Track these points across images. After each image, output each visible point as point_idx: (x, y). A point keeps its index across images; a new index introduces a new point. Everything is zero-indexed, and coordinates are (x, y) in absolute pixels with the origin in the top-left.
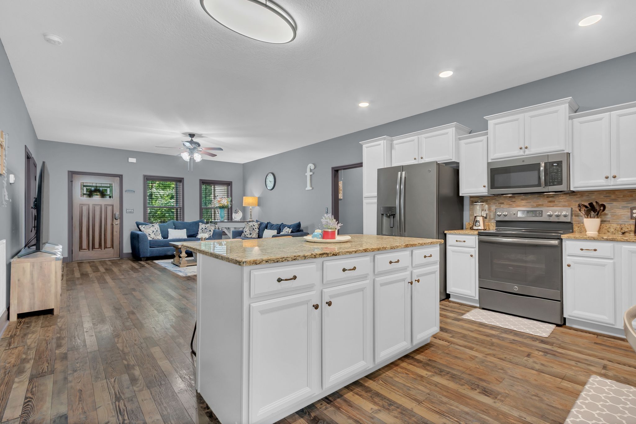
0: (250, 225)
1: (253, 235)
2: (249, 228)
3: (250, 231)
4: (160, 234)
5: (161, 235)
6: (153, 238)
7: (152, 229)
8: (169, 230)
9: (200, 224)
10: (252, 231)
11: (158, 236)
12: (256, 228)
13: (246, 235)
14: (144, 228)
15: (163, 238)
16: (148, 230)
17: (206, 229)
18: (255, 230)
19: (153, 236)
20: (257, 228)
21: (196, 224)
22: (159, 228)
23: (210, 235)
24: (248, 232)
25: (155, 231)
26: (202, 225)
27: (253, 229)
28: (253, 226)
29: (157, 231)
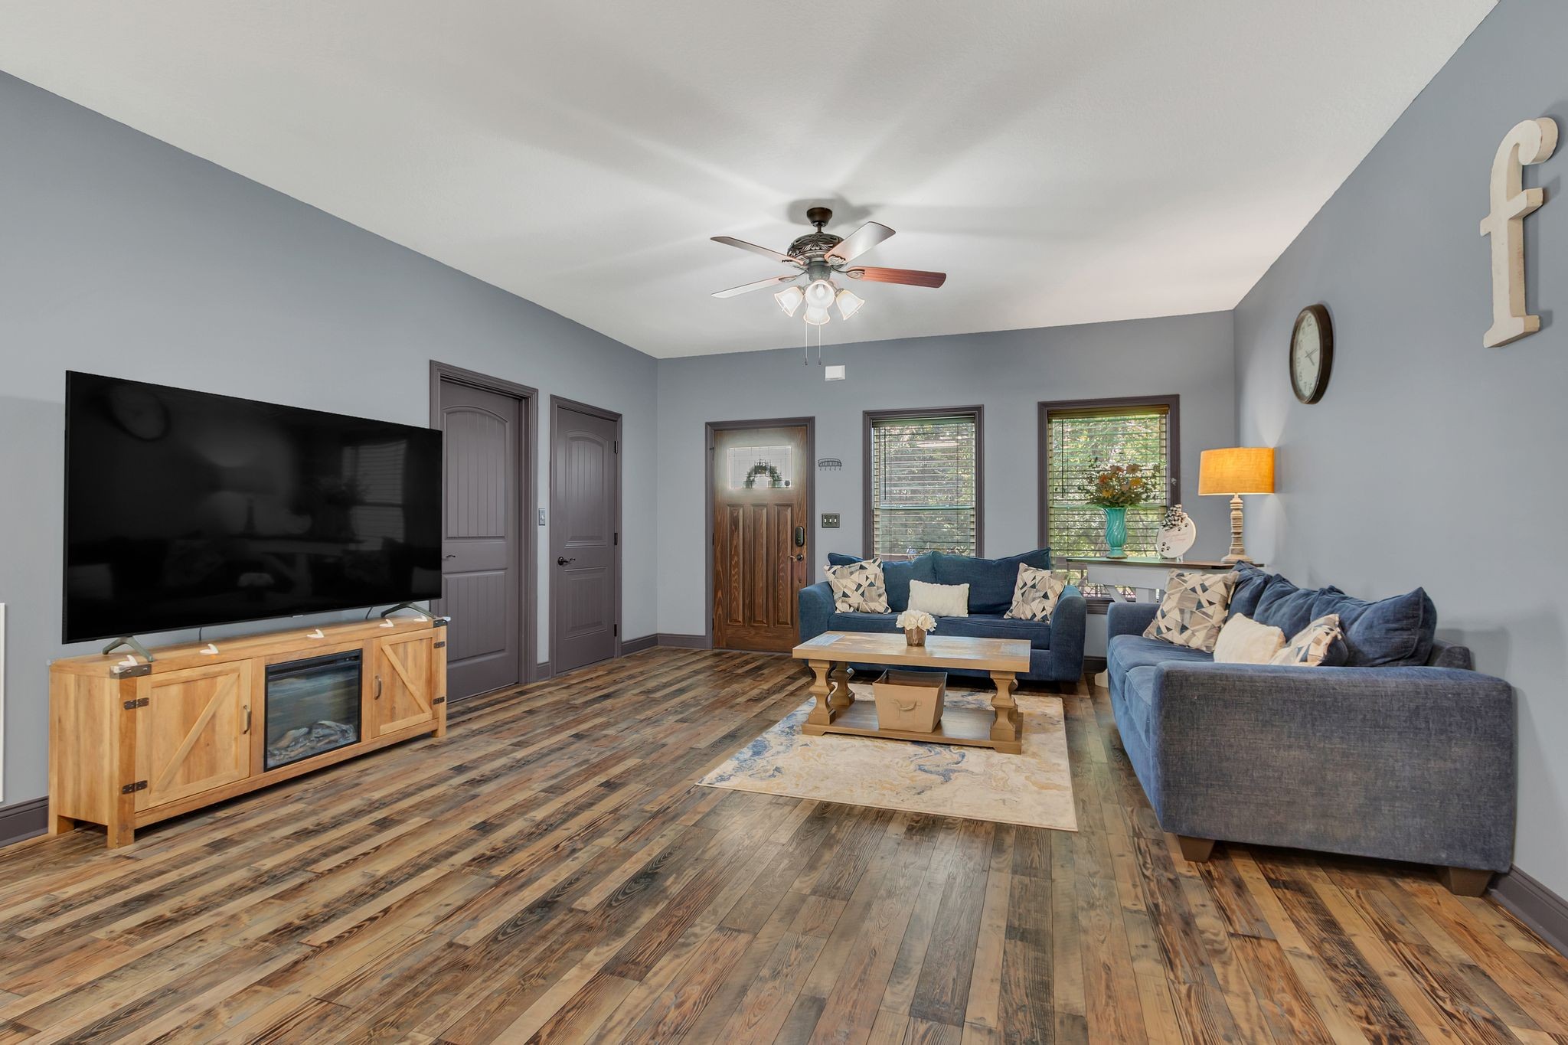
0: (1189, 586)
1: (1193, 634)
2: (1182, 599)
3: (1182, 611)
4: (880, 596)
5: (884, 598)
6: (856, 606)
7: (859, 577)
8: (912, 583)
9: (1022, 566)
10: (1192, 612)
11: (872, 600)
12: (1211, 603)
13: (1164, 630)
14: (834, 573)
15: (890, 611)
16: (844, 582)
17: (1034, 586)
18: (1210, 610)
19: (855, 599)
20: (1216, 599)
21: (1009, 568)
22: (882, 575)
23: (1044, 613)
24: (1175, 616)
25: (865, 584)
26: (1026, 570)
27: (1200, 605)
28: (1199, 590)
29: (871, 585)
